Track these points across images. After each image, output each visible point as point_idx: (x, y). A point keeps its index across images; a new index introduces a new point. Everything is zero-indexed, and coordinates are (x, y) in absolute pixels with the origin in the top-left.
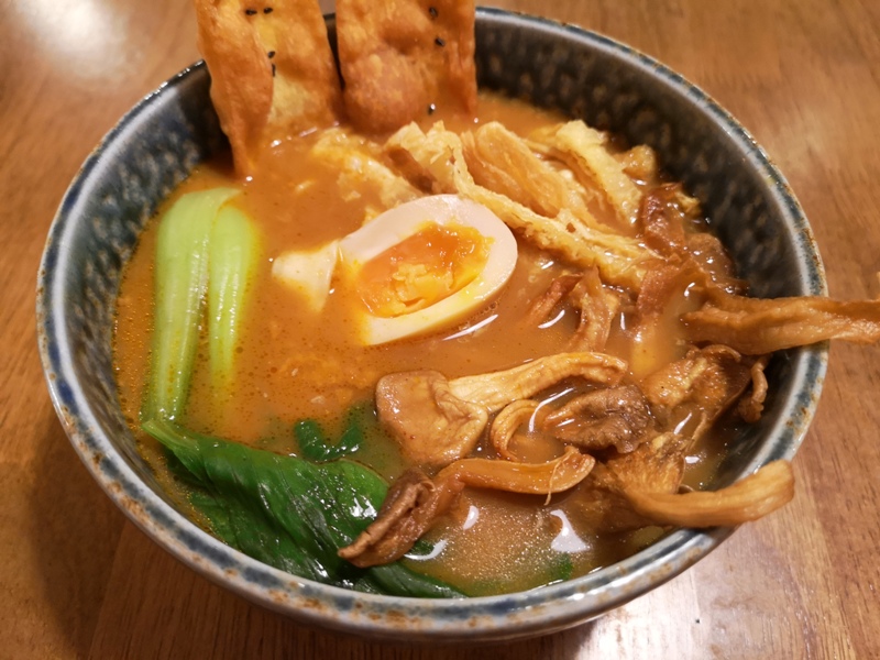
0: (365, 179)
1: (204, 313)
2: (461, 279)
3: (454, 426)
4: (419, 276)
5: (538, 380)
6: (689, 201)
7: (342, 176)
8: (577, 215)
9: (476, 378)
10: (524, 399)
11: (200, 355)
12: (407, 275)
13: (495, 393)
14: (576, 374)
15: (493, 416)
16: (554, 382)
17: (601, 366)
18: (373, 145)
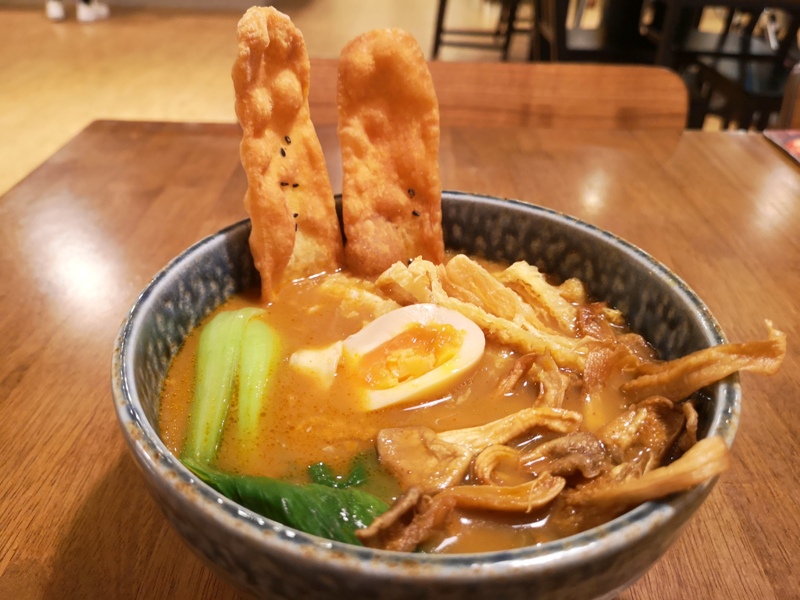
0: (361, 304)
1: (235, 388)
2: (442, 357)
3: (443, 463)
4: (408, 357)
5: (510, 429)
6: (614, 313)
7: (343, 302)
8: (528, 320)
9: (459, 431)
10: (500, 444)
11: (231, 419)
12: (399, 357)
13: (476, 439)
14: (541, 424)
15: (475, 457)
16: (523, 430)
17: (560, 418)
18: (367, 283)
